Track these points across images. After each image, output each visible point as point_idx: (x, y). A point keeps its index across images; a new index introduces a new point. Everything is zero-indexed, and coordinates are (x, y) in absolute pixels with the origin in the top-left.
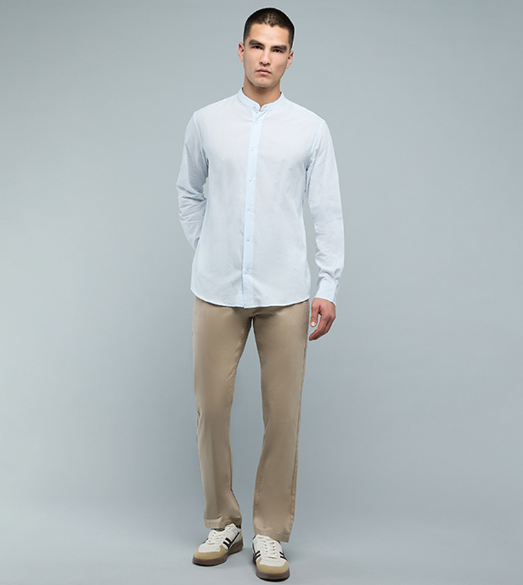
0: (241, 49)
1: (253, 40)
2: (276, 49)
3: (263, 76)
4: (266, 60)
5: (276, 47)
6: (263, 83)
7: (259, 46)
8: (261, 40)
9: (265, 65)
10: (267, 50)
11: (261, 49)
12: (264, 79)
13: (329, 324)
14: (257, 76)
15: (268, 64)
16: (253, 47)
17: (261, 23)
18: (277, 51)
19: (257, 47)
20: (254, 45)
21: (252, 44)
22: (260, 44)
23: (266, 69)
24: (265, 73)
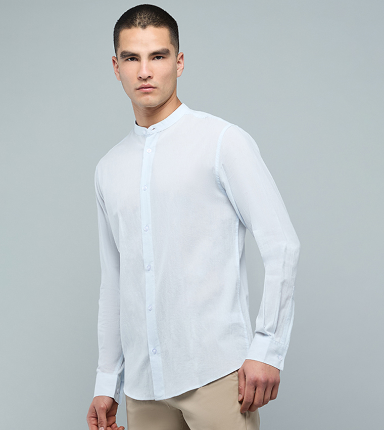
2: (157, 56)
3: (147, 93)
4: (145, 73)
5: (154, 53)
6: (148, 102)
7: (134, 57)
9: (145, 80)
10: (144, 59)
11: (137, 60)
12: (149, 97)
14: (139, 96)
15: (149, 77)
16: (127, 60)
17: (130, 27)
18: (158, 58)
19: (133, 60)
20: (127, 58)
21: (125, 57)
22: (134, 55)
23: (148, 84)
24: (148, 89)
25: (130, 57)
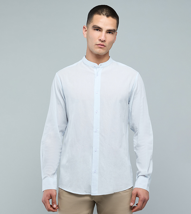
0: (85, 30)
1: (95, 26)
2: (109, 32)
3: (101, 48)
4: (103, 38)
5: (109, 30)
6: (100, 52)
7: (98, 29)
8: (100, 25)
9: (102, 41)
10: (104, 32)
11: (100, 31)
12: (101, 50)
13: (145, 203)
14: (96, 48)
15: (104, 41)
16: (95, 30)
17: (100, 15)
18: (110, 33)
19: (97, 30)
20: (96, 29)
21: (95, 28)
22: (99, 28)
23: (103, 44)
24: (102, 46)
25: (97, 29)
